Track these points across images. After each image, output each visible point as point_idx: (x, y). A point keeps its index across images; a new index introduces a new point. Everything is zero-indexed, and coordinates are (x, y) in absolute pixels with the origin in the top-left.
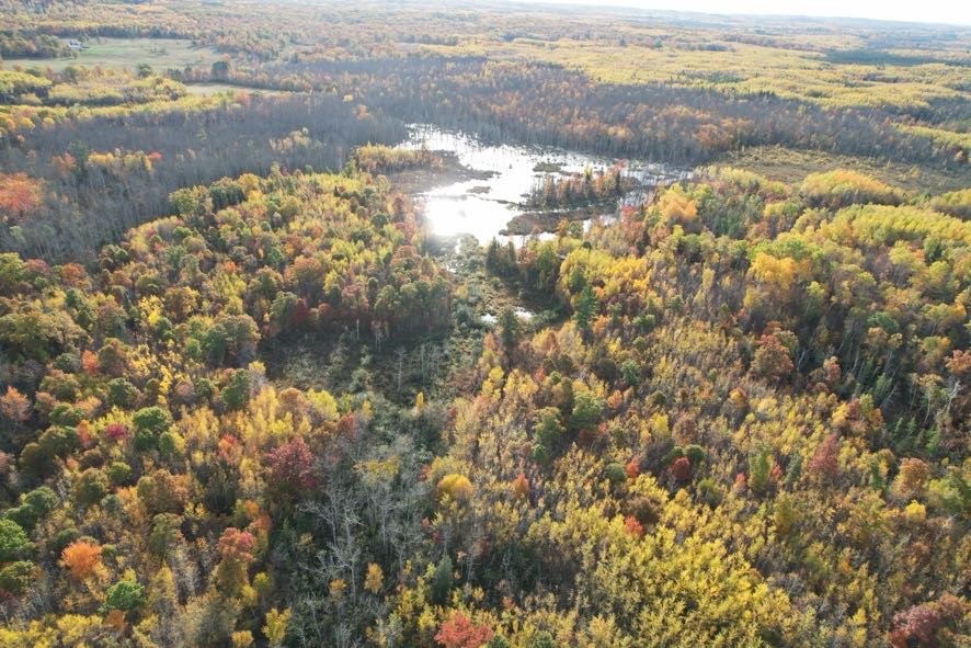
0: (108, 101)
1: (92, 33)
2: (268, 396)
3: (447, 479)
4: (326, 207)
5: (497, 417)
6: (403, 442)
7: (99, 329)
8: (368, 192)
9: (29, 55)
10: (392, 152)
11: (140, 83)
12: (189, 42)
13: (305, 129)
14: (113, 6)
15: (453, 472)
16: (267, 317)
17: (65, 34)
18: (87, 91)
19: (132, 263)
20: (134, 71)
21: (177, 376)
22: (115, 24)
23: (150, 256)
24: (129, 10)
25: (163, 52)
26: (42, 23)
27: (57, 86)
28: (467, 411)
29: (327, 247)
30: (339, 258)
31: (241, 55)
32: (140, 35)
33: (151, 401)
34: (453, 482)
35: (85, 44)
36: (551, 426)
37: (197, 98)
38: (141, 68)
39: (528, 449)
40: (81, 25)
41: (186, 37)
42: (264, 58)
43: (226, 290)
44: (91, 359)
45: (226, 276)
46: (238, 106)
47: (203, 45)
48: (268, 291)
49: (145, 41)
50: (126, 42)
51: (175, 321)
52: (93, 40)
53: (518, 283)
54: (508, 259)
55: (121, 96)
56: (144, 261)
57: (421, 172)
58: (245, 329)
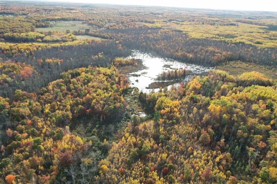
0: (57, 41)
1: (59, 20)
2: (68, 136)
3: (103, 166)
4: (100, 78)
5: (121, 149)
6: (99, 152)
7: (35, 112)
8: (113, 74)
9: (43, 27)
10: (124, 60)
11: (66, 36)
12: (82, 22)
13: (102, 53)
14: (66, 11)
15: (105, 164)
16: (75, 112)
17: (52, 20)
18: (52, 38)
19: (47, 93)
20: (65, 31)
21: (48, 128)
22: (65, 17)
23: (52, 91)
24: (70, 12)
25: (75, 25)
26: (48, 17)
27: (46, 36)
28: (116, 145)
29: (96, 91)
30: (97, 95)
31: (94, 26)
32: (70, 20)
33: (39, 135)
34: (104, 167)
35: (57, 23)
36: (134, 153)
37: (81, 40)
38: (67, 31)
39: (126, 160)
40: (57, 17)
41: (82, 20)
42: (100, 27)
43: (67, 103)
44: (29, 121)
45: (68, 99)
46: (88, 44)
47: (85, 23)
48: (77, 104)
49: (71, 22)
50: (66, 22)
51: (52, 112)
52: (58, 22)
53: (145, 105)
54: (144, 97)
55: (60, 39)
56: (50, 93)
57: (130, 66)
58: (68, 116)
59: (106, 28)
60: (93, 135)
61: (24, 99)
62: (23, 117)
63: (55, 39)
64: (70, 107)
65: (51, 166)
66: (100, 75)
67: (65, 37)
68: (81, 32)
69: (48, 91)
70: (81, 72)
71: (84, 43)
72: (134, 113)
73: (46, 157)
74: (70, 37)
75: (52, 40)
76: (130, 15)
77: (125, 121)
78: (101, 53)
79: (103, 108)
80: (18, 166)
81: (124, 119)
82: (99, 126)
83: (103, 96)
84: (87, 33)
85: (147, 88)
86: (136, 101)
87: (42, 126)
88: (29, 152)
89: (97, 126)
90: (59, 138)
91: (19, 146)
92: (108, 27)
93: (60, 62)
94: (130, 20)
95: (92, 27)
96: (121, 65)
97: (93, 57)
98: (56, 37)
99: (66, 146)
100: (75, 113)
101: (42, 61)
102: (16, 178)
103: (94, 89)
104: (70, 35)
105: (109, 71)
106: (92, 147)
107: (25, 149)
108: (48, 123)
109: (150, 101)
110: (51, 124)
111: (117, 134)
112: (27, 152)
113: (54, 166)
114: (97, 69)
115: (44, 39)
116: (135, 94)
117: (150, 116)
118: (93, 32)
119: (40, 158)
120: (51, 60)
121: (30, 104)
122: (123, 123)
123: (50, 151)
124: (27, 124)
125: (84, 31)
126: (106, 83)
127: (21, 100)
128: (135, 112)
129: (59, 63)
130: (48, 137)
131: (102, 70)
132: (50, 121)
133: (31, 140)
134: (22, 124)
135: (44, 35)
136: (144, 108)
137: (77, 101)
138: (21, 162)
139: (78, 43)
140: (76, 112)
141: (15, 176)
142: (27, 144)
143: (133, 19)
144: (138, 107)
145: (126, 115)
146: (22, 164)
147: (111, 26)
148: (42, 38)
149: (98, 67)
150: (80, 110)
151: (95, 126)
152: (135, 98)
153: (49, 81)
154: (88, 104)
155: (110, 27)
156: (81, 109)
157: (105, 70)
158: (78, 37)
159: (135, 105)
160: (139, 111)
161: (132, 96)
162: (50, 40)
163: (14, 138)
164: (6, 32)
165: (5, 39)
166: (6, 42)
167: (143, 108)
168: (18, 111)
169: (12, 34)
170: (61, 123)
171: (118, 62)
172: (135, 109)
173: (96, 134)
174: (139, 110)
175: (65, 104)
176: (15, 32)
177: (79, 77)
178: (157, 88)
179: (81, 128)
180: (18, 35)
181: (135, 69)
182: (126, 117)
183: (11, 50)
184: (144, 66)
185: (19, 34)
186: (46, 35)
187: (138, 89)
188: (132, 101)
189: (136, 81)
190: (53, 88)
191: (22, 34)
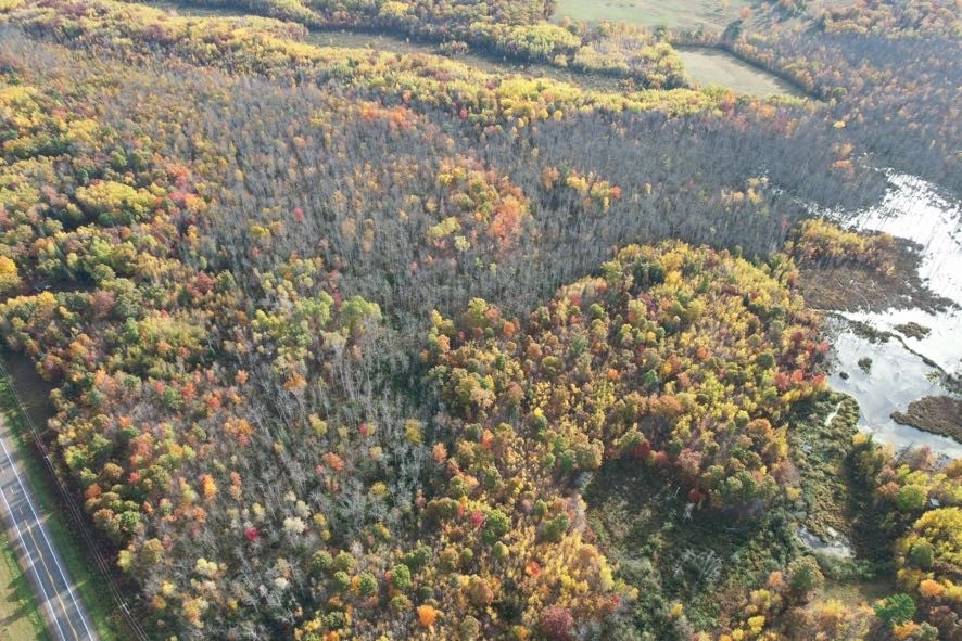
4: (727, 318)
11: (649, 51)
18: (603, 57)
19: (550, 333)
21: (529, 483)
23: (564, 329)
27: (584, 47)
29: (700, 380)
43: (599, 400)
45: (605, 382)
55: (625, 67)
58: (591, 456)
60: (648, 555)
61: (486, 337)
62: (476, 412)
63: (611, 63)
64: (603, 417)
65: (516, 624)
66: (732, 301)
67: (646, 60)
68: (708, 33)
69: (553, 324)
70: (669, 270)
71: (708, 107)
72: (808, 526)
74: (663, 62)
77: (764, 549)
78: (760, 178)
79: (703, 468)
80: (444, 583)
81: (761, 536)
82: (674, 530)
83: (719, 413)
85: (898, 418)
86: (831, 468)
87: (517, 467)
89: (669, 525)
90: (551, 534)
91: (453, 513)
93: (610, 197)
96: (822, 258)
97: (724, 196)
98: (615, 54)
99: (566, 578)
100: (613, 448)
101: (555, 173)
102: (438, 619)
103: (695, 368)
104: (665, 53)
105: (765, 289)
106: (633, 605)
107: (465, 534)
108: (535, 461)
109: (890, 503)
110: (540, 471)
112: (470, 547)
113: (522, 628)
114: (728, 264)
115: (579, 59)
116: (838, 436)
117: (865, 568)
118: (750, 47)
119: (496, 583)
120: (583, 180)
121: (499, 363)
122: (756, 552)
123: (523, 572)
124: (481, 442)
125: (721, 30)
126: (742, 347)
127: (478, 338)
128: (814, 522)
129: (606, 202)
130: (525, 518)
131: (745, 273)
132: (539, 456)
133: (483, 507)
134: (470, 437)
135: (580, 43)
136: (855, 520)
137: (630, 404)
138: (454, 575)
139: (683, 106)
140: (619, 445)
141: (436, 613)
142: (473, 520)
144: (831, 502)
145: (777, 523)
146: (454, 584)
147: (836, 17)
148: (570, 52)
149: (733, 254)
150: (631, 444)
151: (662, 525)
152: (831, 454)
153: (562, 277)
154: (660, 426)
155: (828, 22)
156: (635, 443)
157: (755, 280)
159: (821, 487)
160: (827, 523)
161: (823, 436)
162: (595, 65)
164: (477, 18)
165: (471, 44)
167: (848, 515)
168: (469, 387)
169: (489, 27)
171: (816, 240)
172: (815, 506)
173: (655, 555)
174: (831, 518)
175: (592, 402)
177: (656, 291)
179: (616, 508)
183: (482, 106)
185: (508, 29)
186: (585, 43)
187: (857, 408)
189: (860, 364)
190: (569, 317)
191: (518, 29)
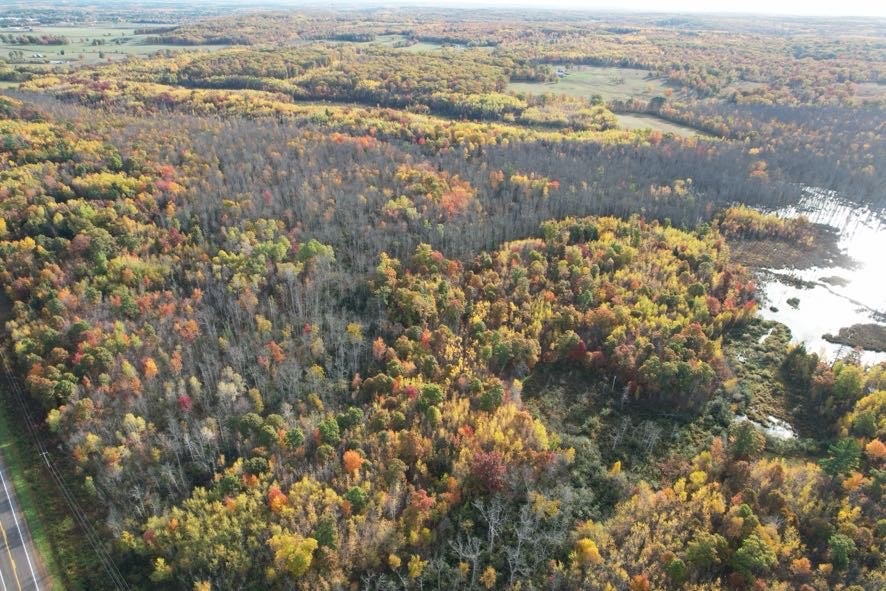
0: (556, 125)
1: (578, 62)
2: (512, 409)
3: (586, 541)
5: (664, 515)
6: (587, 493)
7: (447, 315)
8: (706, 259)
9: (529, 80)
10: (760, 217)
12: (646, 72)
13: (689, 180)
14: (604, 36)
15: (594, 538)
16: (553, 345)
17: (560, 62)
18: (546, 115)
20: (588, 97)
22: (597, 55)
24: (617, 39)
25: (621, 81)
26: (549, 54)
28: (647, 496)
30: (635, 315)
31: (684, 89)
32: (611, 65)
33: (440, 380)
34: (589, 546)
35: (569, 71)
36: (705, 550)
37: (630, 129)
38: (594, 98)
39: (670, 558)
40: (573, 55)
41: (648, 68)
42: (702, 94)
44: (428, 335)
46: (647, 144)
47: (658, 77)
48: (564, 325)
49: (614, 71)
50: (599, 70)
51: (490, 326)
52: (576, 67)
53: (801, 397)
54: (806, 369)
55: (567, 121)
56: (499, 271)
57: (782, 245)
58: (527, 351)
59: (724, 97)
60: (585, 433)
61: (431, 272)
62: (417, 320)
63: (553, 118)
64: (540, 327)
65: (446, 475)
66: (663, 253)
67: (584, 116)
68: (637, 104)
69: (494, 265)
70: (603, 232)
71: (638, 140)
72: (748, 414)
73: (440, 444)
74: (598, 117)
75: (543, 120)
76: (838, 54)
77: (705, 430)
78: (685, 180)
79: (640, 362)
80: (373, 439)
81: (701, 420)
82: (612, 415)
83: (653, 324)
84: (655, 109)
85: (828, 338)
86: (766, 372)
87: (454, 357)
88: (406, 416)
89: (606, 411)
90: (486, 405)
91: (388, 388)
92: (735, 95)
93: (549, 187)
94: (833, 73)
95: (676, 91)
96: (746, 233)
97: (653, 190)
98: (557, 113)
99: (499, 436)
100: (550, 350)
101: (501, 176)
102: (364, 465)
103: (629, 294)
104: (600, 112)
105: (694, 246)
106: (570, 468)
107: (399, 403)
108: (472, 353)
109: (826, 391)
110: (477, 360)
111: (665, 462)
112: (402, 412)
113: (452, 478)
114: (659, 230)
115: (524, 115)
116: (773, 349)
117: (809, 443)
118: (674, 110)
119: (427, 442)
120: (525, 178)
121: (441, 289)
122: (697, 432)
123: (456, 432)
124: (421, 340)
125: (647, 103)
126: (674, 282)
127: (423, 273)
128: (754, 411)
129: (546, 191)
130: (460, 393)
131: (674, 237)
132: (476, 350)
133: (419, 384)
134: (412, 336)
135: (526, 105)
136: (795, 409)
137: (566, 315)
138: (384, 432)
139: (616, 140)
140: (556, 348)
141: (363, 461)
142: (408, 393)
143: (847, 70)
144: (770, 397)
145: (716, 410)
146: (383, 439)
147: (745, 94)
148: (518, 112)
149: (663, 224)
150: (568, 345)
151: (600, 410)
152: (766, 362)
153: (504, 237)
154: (597, 333)
155: (739, 97)
156: (571, 345)
157: (683, 240)
158: (622, 121)
159: (759, 386)
160: (767, 413)
161: (757, 349)
162: (539, 119)
163: (383, 364)
164: (437, 90)
165: (432, 108)
166: (432, 114)
167: (788, 407)
168: (411, 298)
169: (448, 95)
170: (504, 365)
171: (739, 220)
172: (753, 400)
173: (594, 435)
174: (771, 409)
175: (529, 315)
176: (458, 91)
177: (592, 245)
178: (878, 351)
179: (553, 399)
180: (461, 99)
181: (797, 259)
182: (711, 417)
183: (438, 136)
184: (843, 253)
185: (464, 96)
186: (531, 105)
187: (789, 331)
188: (751, 369)
189: (789, 302)
190: (510, 260)
191: (472, 96)
